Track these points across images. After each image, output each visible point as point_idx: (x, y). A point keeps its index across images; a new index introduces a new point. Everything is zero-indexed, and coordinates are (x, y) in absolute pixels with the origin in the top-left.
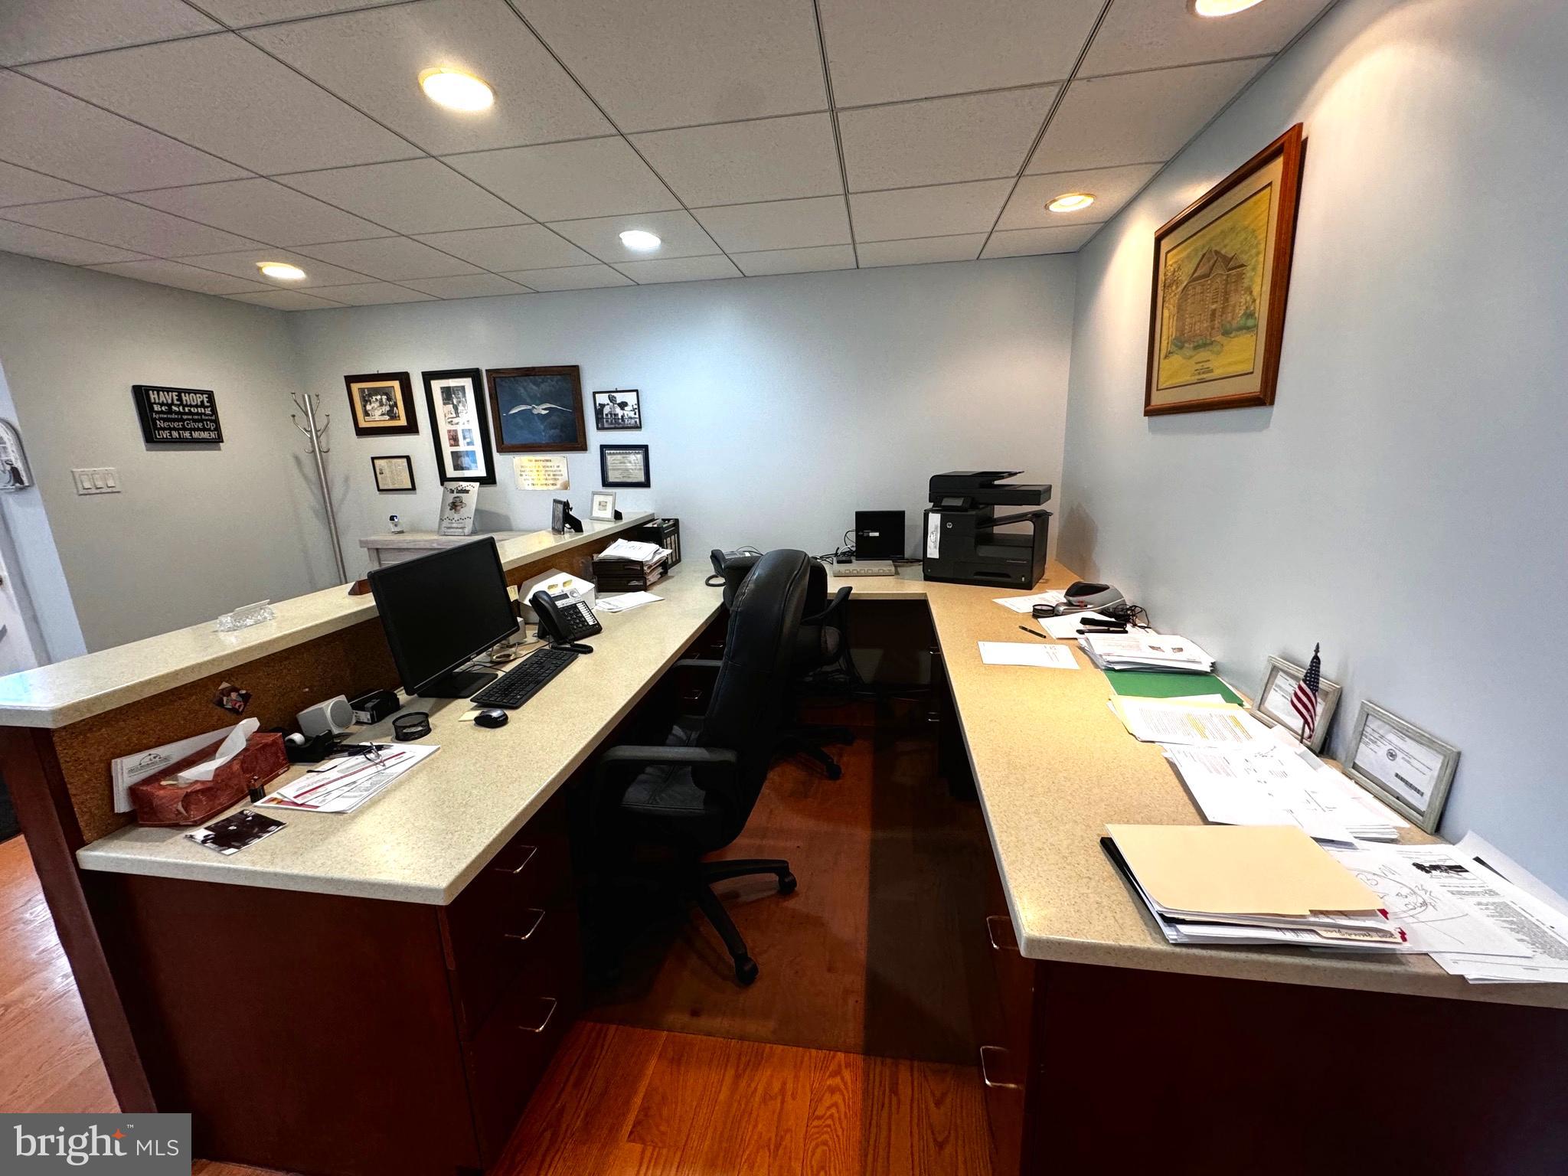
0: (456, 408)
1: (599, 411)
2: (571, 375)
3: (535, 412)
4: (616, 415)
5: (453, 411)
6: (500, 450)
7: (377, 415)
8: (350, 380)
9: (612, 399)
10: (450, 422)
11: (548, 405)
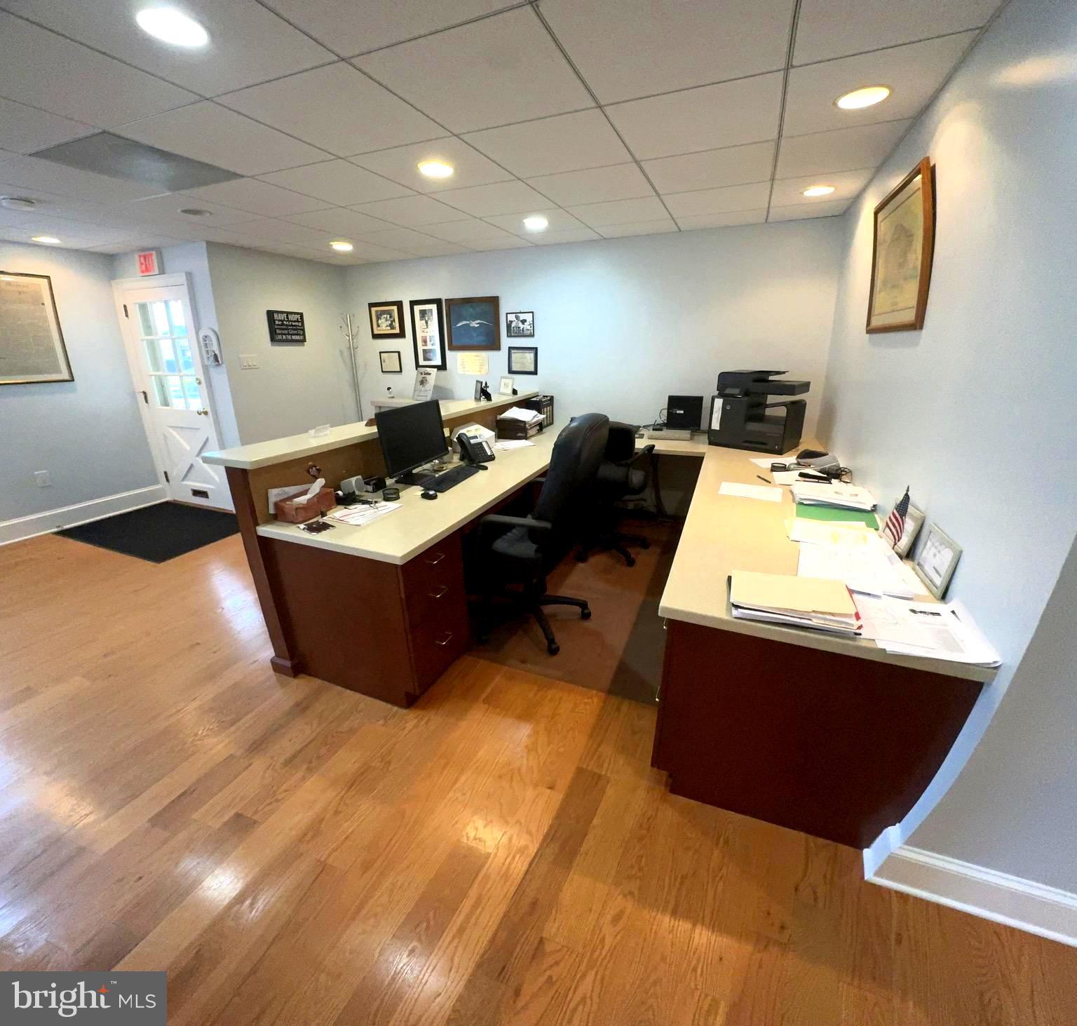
0: (427, 323)
1: (509, 326)
2: (494, 302)
3: (472, 325)
4: (519, 328)
5: (425, 324)
6: (450, 349)
7: (384, 327)
8: (371, 305)
9: (517, 318)
10: (423, 331)
11: (479, 321)
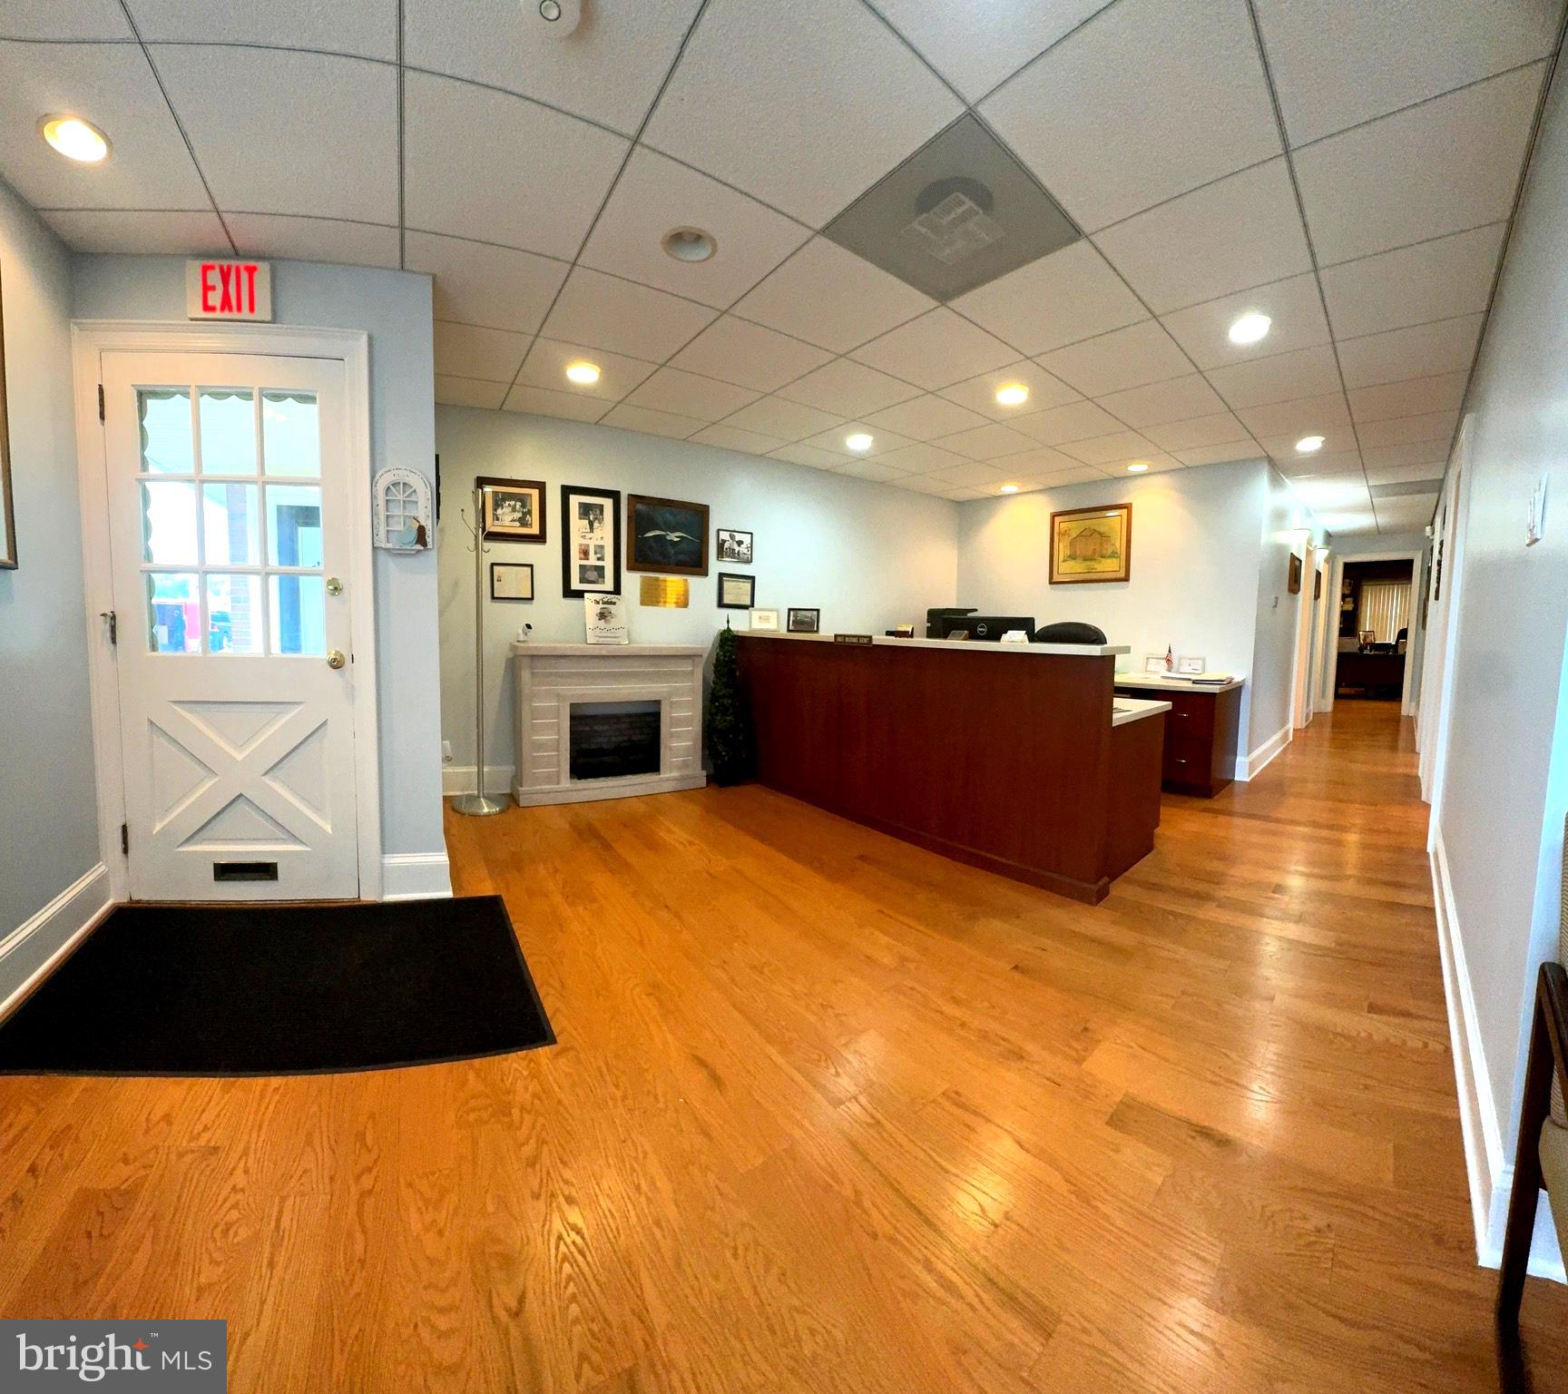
0: (591, 524)
9: (732, 537)
11: (681, 534)
